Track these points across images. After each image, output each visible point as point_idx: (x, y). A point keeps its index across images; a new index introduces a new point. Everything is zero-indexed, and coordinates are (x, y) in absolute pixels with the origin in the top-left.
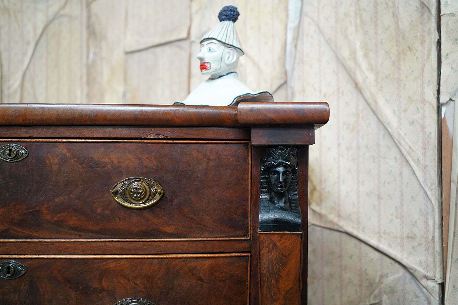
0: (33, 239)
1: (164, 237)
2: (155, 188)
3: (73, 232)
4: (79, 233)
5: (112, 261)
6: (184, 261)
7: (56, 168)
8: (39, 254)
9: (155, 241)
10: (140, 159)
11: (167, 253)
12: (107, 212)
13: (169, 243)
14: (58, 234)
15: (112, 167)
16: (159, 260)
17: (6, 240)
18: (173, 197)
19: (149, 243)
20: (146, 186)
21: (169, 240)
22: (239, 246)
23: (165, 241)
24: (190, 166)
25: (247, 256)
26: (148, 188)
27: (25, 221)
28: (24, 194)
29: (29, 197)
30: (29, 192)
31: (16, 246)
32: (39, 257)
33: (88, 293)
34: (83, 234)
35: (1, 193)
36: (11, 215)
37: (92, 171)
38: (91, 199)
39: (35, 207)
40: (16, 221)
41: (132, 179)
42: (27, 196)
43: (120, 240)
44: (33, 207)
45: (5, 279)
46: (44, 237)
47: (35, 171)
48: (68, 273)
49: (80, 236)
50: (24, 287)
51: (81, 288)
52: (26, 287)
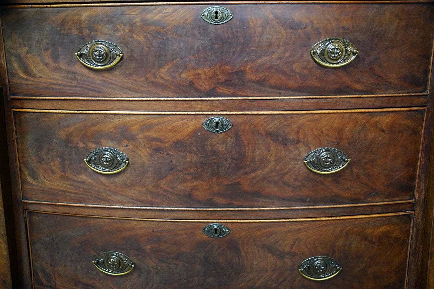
0: (238, 97)
1: (355, 94)
2: (349, 48)
3: (275, 90)
4: (280, 91)
5: (309, 115)
6: (370, 115)
7: (259, 30)
8: (244, 110)
9: (347, 98)
10: (337, 20)
11: (356, 108)
12: (306, 72)
13: (358, 99)
14: (260, 92)
15: (312, 28)
16: (349, 114)
17: (213, 98)
18: (365, 57)
19: (341, 100)
20: (342, 46)
21: (359, 96)
22: (417, 101)
23: (355, 98)
24: (382, 27)
25: (424, 110)
26: (344, 48)
27: (230, 81)
28: (229, 55)
29: (234, 58)
30: (234, 53)
31: (222, 103)
32: (244, 113)
33: (287, 144)
34: (283, 92)
35: (207, 55)
36: (217, 75)
37: (293, 33)
38: (291, 59)
39: (240, 68)
40: (221, 81)
41: (329, 40)
42: (232, 57)
43: (316, 97)
44: (238, 67)
45: (213, 132)
46: (248, 95)
47: (240, 33)
48: (269, 127)
49: (280, 93)
50: (230, 139)
51: (280, 139)
52: (232, 140)
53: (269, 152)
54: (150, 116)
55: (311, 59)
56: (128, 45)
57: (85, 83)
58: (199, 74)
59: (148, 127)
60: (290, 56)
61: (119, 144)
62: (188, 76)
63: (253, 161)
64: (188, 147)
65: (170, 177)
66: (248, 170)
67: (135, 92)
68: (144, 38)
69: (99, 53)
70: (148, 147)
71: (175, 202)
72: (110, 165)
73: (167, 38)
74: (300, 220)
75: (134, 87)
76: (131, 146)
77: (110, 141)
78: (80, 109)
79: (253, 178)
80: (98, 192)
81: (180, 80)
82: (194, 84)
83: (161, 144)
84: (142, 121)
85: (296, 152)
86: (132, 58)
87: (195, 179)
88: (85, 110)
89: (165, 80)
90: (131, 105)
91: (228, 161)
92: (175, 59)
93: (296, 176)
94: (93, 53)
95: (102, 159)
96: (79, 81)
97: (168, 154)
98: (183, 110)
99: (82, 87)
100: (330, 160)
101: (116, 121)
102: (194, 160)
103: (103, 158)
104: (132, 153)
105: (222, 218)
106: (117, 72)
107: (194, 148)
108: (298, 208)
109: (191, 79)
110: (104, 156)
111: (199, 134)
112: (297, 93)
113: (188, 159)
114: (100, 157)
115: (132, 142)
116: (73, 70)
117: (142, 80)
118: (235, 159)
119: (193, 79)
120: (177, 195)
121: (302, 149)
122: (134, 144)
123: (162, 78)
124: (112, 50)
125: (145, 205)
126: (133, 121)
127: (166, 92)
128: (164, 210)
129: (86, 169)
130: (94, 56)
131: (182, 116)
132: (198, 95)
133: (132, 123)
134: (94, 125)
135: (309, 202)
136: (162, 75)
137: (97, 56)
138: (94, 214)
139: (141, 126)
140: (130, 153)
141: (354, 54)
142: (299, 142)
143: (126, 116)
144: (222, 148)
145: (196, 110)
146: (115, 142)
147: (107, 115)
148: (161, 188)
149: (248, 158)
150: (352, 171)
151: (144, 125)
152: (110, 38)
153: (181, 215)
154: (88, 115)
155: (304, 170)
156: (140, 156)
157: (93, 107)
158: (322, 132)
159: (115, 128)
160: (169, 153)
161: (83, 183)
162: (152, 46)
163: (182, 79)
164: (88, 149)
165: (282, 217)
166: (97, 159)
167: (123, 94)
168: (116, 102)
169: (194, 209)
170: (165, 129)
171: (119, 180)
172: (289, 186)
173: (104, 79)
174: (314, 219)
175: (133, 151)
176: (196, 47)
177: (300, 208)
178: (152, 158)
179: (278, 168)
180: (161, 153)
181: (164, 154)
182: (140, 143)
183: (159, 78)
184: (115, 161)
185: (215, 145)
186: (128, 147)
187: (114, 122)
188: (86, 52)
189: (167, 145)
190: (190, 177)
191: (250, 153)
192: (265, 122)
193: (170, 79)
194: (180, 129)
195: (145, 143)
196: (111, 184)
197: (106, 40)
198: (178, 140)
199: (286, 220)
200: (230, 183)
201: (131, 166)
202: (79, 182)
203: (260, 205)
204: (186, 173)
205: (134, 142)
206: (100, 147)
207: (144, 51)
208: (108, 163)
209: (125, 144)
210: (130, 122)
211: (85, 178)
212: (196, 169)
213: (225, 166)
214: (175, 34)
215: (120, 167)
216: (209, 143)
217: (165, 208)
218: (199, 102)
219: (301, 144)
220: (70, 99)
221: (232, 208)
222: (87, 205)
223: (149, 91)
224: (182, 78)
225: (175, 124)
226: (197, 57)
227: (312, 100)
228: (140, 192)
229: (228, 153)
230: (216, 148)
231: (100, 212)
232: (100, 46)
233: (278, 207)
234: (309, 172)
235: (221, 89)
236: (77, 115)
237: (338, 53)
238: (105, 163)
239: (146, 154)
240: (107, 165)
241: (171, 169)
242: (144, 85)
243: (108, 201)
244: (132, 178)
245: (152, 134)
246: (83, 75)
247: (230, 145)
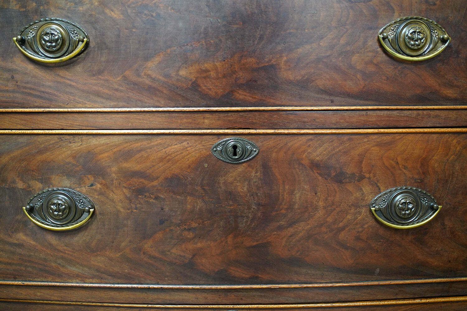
0: (267, 106)
1: (445, 104)
2: (437, 33)
3: (324, 96)
4: (332, 98)
5: (376, 136)
7: (299, 2)
8: (276, 127)
9: (434, 109)
11: (448, 125)
12: (371, 69)
13: (451, 112)
14: (302, 100)
16: (437, 135)
17: (228, 109)
18: (460, 47)
19: (425, 112)
20: (426, 29)
23: (446, 109)
26: (428, 33)
27: (255, 81)
28: (253, 41)
29: (260, 46)
30: (261, 38)
31: (242, 116)
32: (277, 131)
33: (344, 181)
34: (336, 99)
35: (220, 40)
36: (234, 72)
37: (351, 8)
38: (348, 48)
39: (270, 60)
40: (241, 81)
41: (407, 19)
42: (258, 44)
43: (388, 107)
44: (266, 60)
45: (228, 163)
46: (283, 104)
47: (270, 7)
48: (315, 154)
49: (332, 101)
50: (255, 173)
51: (334, 174)
52: (258, 174)
53: (316, 194)
54: (129, 137)
55: (379, 49)
56: (97, 26)
57: (29, 86)
58: (207, 71)
59: (128, 155)
60: (348, 44)
61: (80, 182)
62: (190, 73)
63: (290, 208)
64: (189, 187)
65: (159, 235)
66: (282, 223)
67: (107, 99)
68: (122, 14)
69: (50, 37)
70: (126, 186)
71: (167, 276)
72: (64, 216)
73: (158, 15)
74: (365, 303)
75: (106, 91)
76: (99, 186)
77: (65, 177)
78: (19, 127)
79: (291, 236)
80: (45, 260)
81: (178, 80)
82: (199, 86)
83: (146, 182)
84: (117, 146)
85: (358, 194)
86: (102, 46)
87: (200, 237)
88: (28, 128)
89: (154, 79)
90: (100, 119)
92: (170, 47)
93: (358, 232)
94: (41, 38)
95: (52, 207)
96: (18, 84)
97: (157, 198)
98: (181, 127)
99: (23, 93)
100: (410, 206)
101: (76, 146)
102: (198, 207)
103: (54, 204)
104: (100, 197)
105: (241, 302)
106: (79, 68)
107: (199, 188)
108: (362, 284)
109: (194, 79)
110: (56, 201)
111: (206, 165)
112: (357, 101)
113: (189, 206)
114: (49, 203)
115: (101, 179)
116: (9, 65)
117: (118, 80)
118: (262, 205)
119: (197, 78)
120: (171, 263)
121: (367, 189)
122: (104, 181)
123: (149, 76)
124: (72, 34)
125: (119, 281)
126: (103, 145)
127: (155, 99)
128: (149, 289)
129: (26, 223)
130: (44, 42)
131: (180, 137)
132: (205, 103)
133: (102, 147)
134: (40, 152)
135: (379, 274)
136: (150, 72)
137: (48, 41)
138: (37, 297)
139: (115, 153)
140: (97, 197)
141: (444, 41)
142: (362, 178)
143: (91, 137)
144: (242, 188)
145: (201, 127)
146: (74, 180)
147: (61, 136)
148: (144, 253)
149: (283, 204)
150: (443, 224)
151: (120, 151)
152: (70, 15)
153: (177, 297)
154: (32, 137)
155: (372, 222)
156: (112, 201)
157: (40, 124)
158: (397, 163)
159: (74, 157)
160: (158, 196)
161: (20, 245)
162: (134, 27)
163: (180, 78)
164: (31, 191)
165: (337, 299)
166: (44, 206)
167: (89, 103)
168: (76, 115)
169: (198, 287)
170: (153, 158)
171: (78, 239)
172: (347, 248)
173: (59, 79)
174: (386, 303)
175: (101, 194)
176: (203, 28)
177: (366, 283)
178: (132, 205)
179: (330, 219)
180: (145, 196)
181: (150, 197)
182: (112, 181)
183: (145, 77)
184: (73, 209)
185: (232, 183)
186: (94, 187)
187: (73, 146)
188: (31, 36)
189: (155, 183)
190: (191, 235)
191: (286, 196)
192: (309, 146)
193: (161, 78)
194: (176, 157)
195: (120, 180)
196: (65, 248)
197: (62, 17)
198: (173, 174)
199: (344, 304)
200: (254, 244)
201: (99, 217)
202: (15, 245)
203: (302, 279)
204: (185, 229)
205: (103, 178)
206: (49, 187)
207: (121, 35)
208: (60, 213)
209: (88, 183)
210: (97, 147)
211: (24, 238)
212: (201, 221)
213: (248, 217)
214: (170, 8)
215: (80, 220)
216: (222, 180)
217: (151, 286)
218: (207, 115)
219: (365, 181)
220: (4, 111)
221: (257, 284)
222: (26, 283)
223: (128, 97)
224: (181, 76)
225: (168, 150)
226: (204, 44)
227: (382, 113)
228: (111, 259)
229: (252, 195)
230: (233, 188)
231: (46, 294)
232: (54, 27)
233: (331, 283)
234: (378, 226)
235: (241, 95)
236: (14, 137)
237: (421, 39)
238: (56, 213)
239: (122, 197)
240: (60, 215)
241: (162, 222)
242: (121, 88)
243: (60, 276)
244: (99, 237)
245: (132, 165)
246: (26, 74)
247: (255, 182)
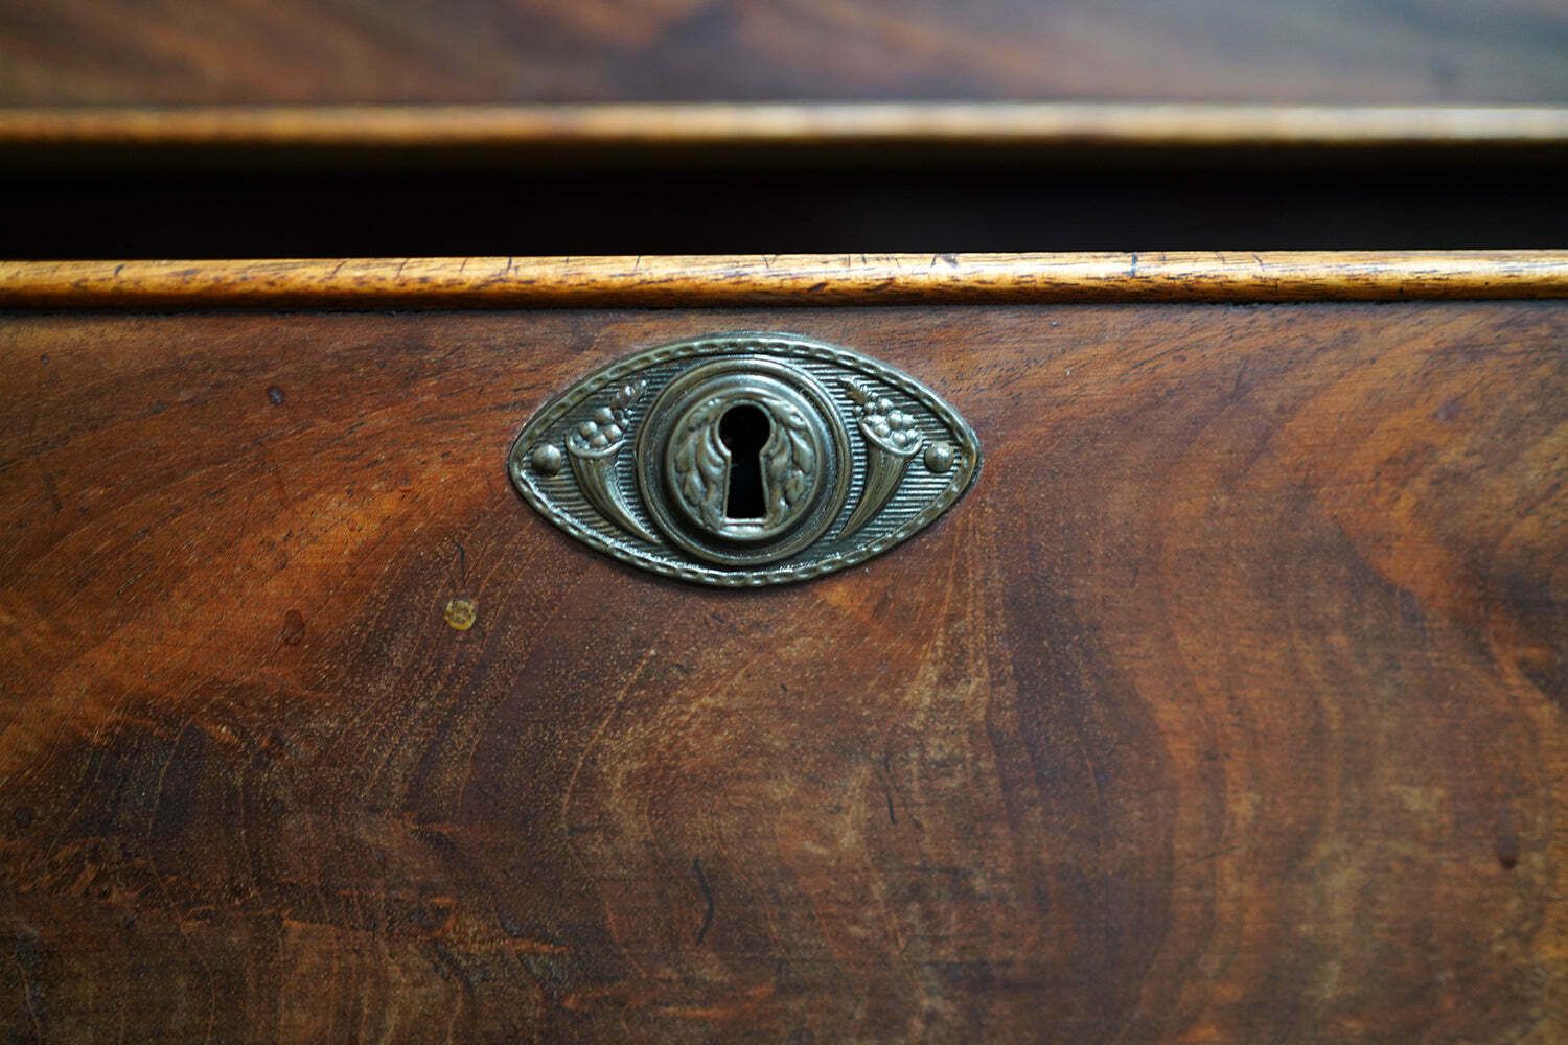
32: (1152, 268)
45: (677, 583)
50: (945, 680)
52: (968, 689)
53: (1509, 863)
64: (299, 824)
91: (918, 1025)
102: (392, 1020)
107: (394, 836)
113: (301, 1018)
118: (1010, 987)
144: (817, 829)
149: (1211, 964)
185: (716, 782)
191: (1235, 887)
192: (1452, 411)
198: (140, 705)
216: (618, 751)
229: (917, 892)
230: (729, 824)
247: (945, 766)
